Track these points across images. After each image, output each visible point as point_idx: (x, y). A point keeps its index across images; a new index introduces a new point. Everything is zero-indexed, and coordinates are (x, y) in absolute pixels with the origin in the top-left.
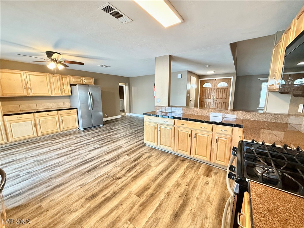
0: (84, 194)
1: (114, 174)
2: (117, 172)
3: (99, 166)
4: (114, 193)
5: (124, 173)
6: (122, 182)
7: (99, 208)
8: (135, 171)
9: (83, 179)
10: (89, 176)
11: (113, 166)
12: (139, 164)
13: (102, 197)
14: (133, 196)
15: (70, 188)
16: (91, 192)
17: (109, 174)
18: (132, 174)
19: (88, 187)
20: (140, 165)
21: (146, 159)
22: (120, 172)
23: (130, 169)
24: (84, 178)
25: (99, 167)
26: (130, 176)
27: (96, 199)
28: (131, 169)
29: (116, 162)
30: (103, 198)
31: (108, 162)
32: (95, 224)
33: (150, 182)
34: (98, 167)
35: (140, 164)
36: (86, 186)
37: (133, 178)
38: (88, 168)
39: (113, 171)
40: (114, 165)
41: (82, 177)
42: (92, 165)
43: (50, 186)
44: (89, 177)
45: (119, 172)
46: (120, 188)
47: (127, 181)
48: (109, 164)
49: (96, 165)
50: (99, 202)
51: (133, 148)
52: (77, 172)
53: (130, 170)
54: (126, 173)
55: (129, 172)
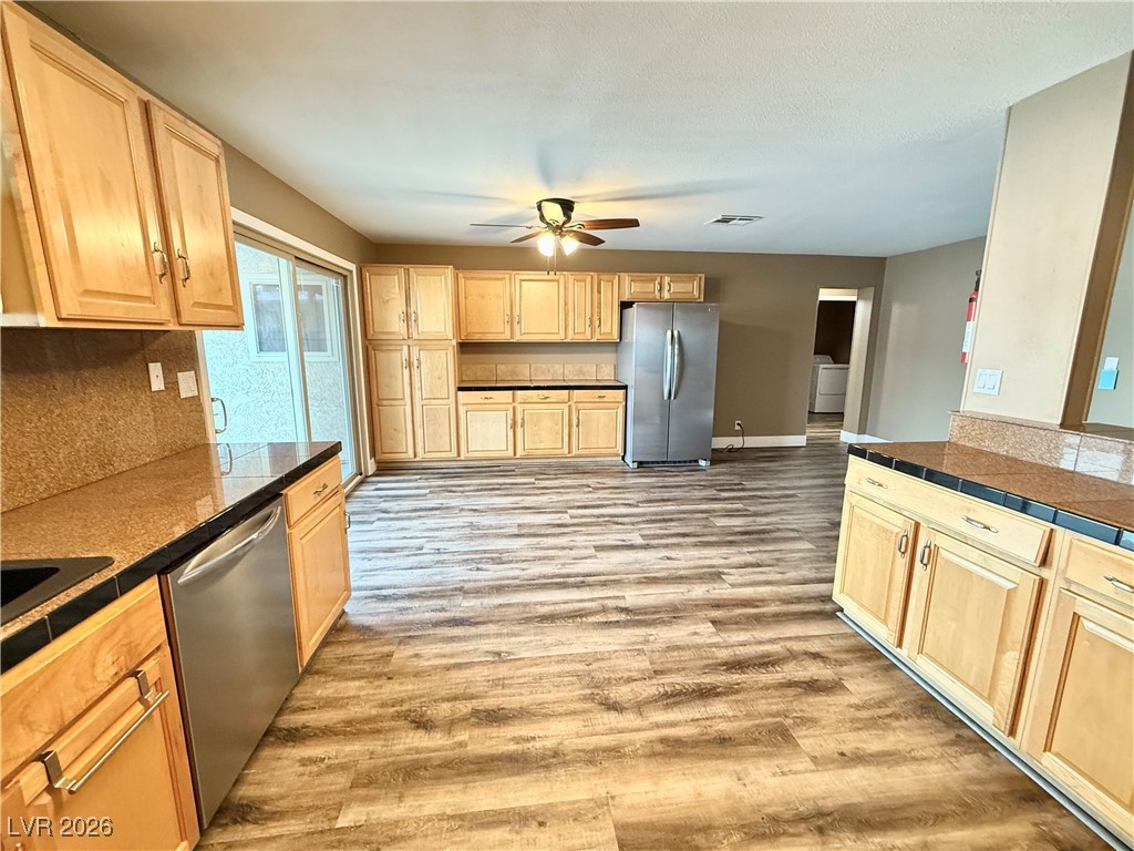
0: (481, 689)
1: (609, 679)
2: (626, 675)
3: (586, 615)
4: (556, 754)
5: (645, 695)
6: (611, 731)
7: (480, 771)
8: (698, 716)
9: (516, 635)
10: (536, 635)
11: (628, 644)
12: (737, 692)
13: (514, 739)
14: (603, 824)
15: (470, 646)
16: (503, 696)
17: (595, 666)
18: (673, 724)
19: (506, 674)
20: (737, 702)
21: (790, 692)
22: (633, 685)
23: (679, 693)
24: (520, 636)
25: (584, 619)
26: (658, 726)
27: (494, 731)
28: (685, 694)
29: (651, 631)
30: (512, 747)
31: (623, 617)
32: (430, 819)
33: (726, 820)
34: (581, 616)
35: (739, 697)
36: (506, 664)
37: (663, 740)
38: (552, 608)
39: (612, 662)
40: (634, 639)
41: (517, 629)
42: (572, 601)
43: (443, 610)
44: (532, 638)
45: (630, 680)
46: (587, 748)
47: (631, 743)
48: (620, 627)
49: (581, 605)
50: (493, 751)
51: (762, 601)
52: (518, 604)
53: (677, 699)
54: (656, 701)
55: (667, 706)
